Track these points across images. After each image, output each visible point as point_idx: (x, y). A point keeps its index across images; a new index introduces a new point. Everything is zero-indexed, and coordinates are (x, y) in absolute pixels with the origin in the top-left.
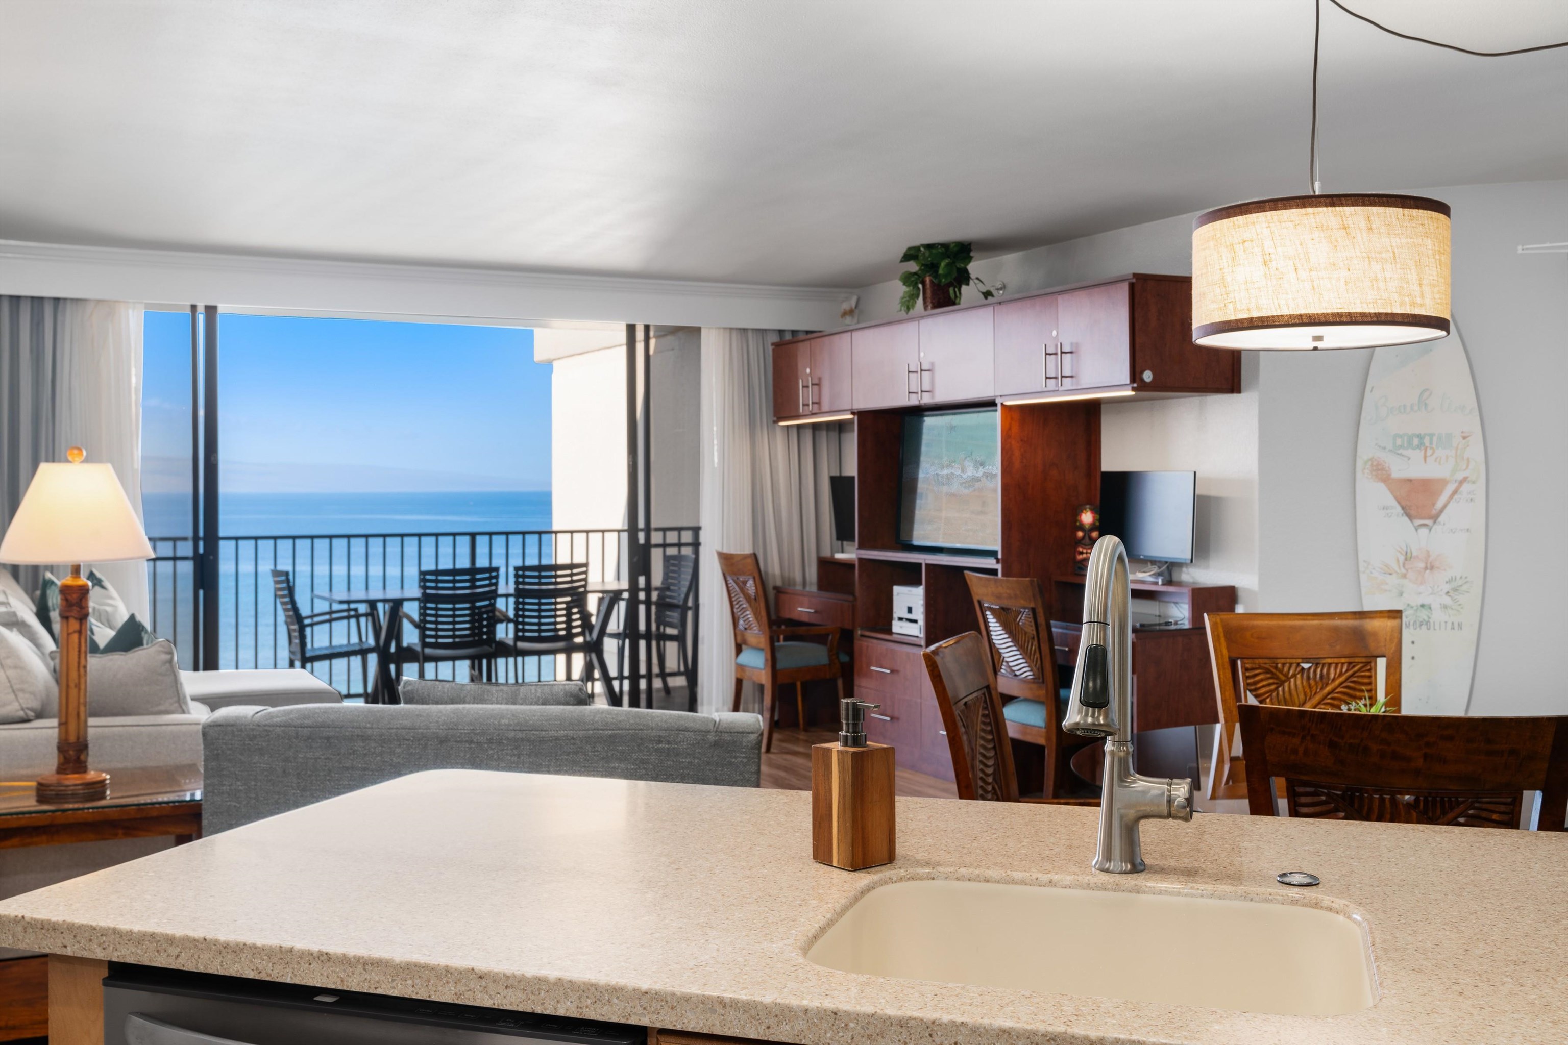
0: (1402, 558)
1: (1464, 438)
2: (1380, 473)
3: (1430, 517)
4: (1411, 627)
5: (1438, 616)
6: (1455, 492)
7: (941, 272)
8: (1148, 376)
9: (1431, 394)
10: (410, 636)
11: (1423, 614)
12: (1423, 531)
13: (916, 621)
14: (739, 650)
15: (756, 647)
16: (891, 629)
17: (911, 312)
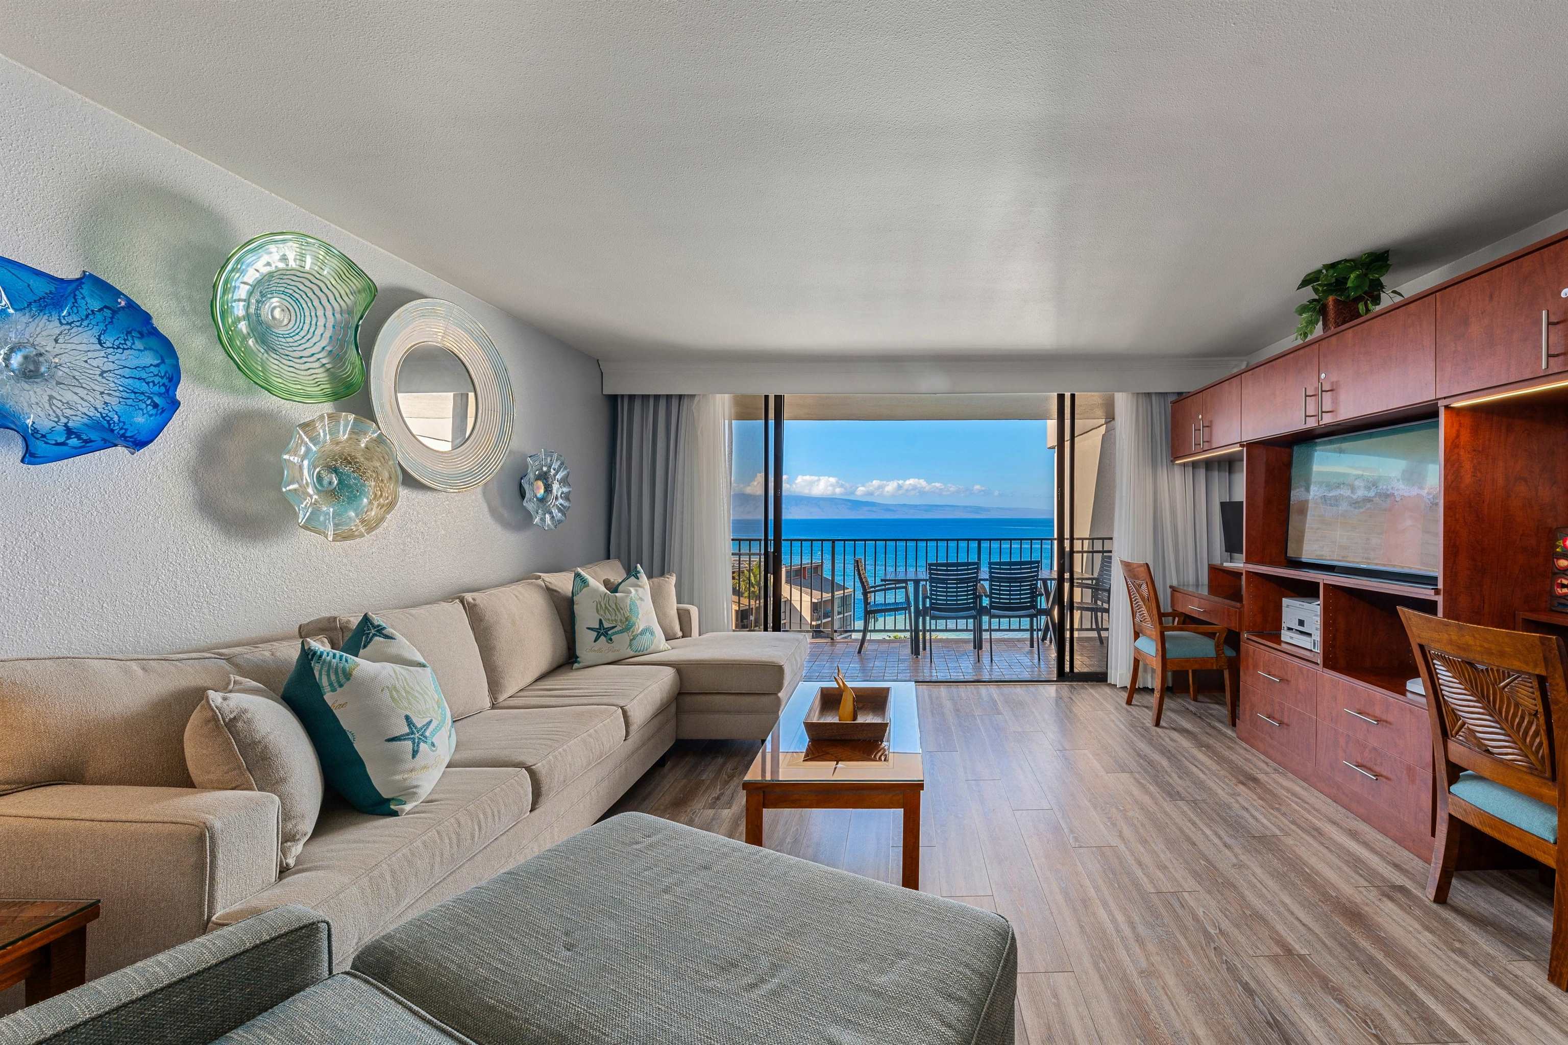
7: (1348, 287)
13: (1309, 635)
14: (1137, 636)
15: (1149, 637)
16: (1279, 636)
17: (1309, 338)
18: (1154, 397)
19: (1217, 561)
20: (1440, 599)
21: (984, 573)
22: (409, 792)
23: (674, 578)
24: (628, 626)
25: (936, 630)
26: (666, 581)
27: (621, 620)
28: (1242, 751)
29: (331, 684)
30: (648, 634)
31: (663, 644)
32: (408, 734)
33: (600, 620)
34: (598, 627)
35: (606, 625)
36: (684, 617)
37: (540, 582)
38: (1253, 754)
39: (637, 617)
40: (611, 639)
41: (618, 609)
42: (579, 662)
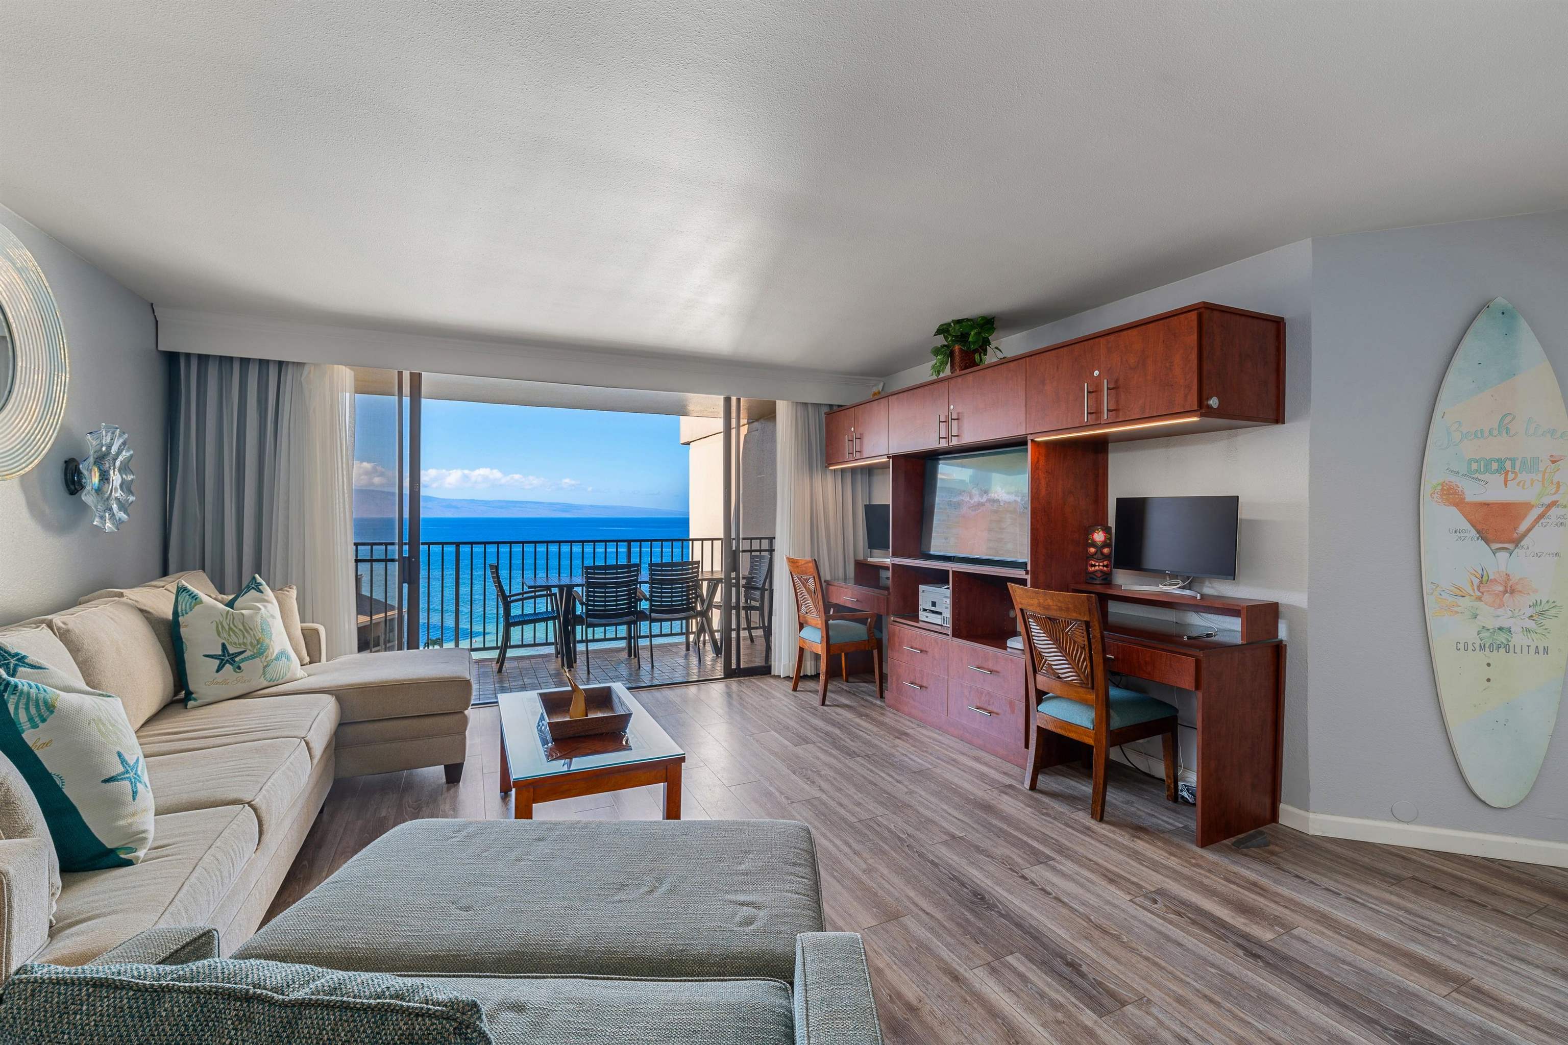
0: (1476, 582)
1: (1553, 462)
2: (1452, 496)
3: (1511, 541)
4: (1487, 650)
5: (1518, 639)
6: (1541, 516)
7: (971, 339)
8: (1214, 402)
9: (1513, 419)
10: (579, 610)
11: (1502, 638)
12: (1502, 555)
13: (940, 613)
14: (801, 626)
15: (815, 627)
16: (917, 617)
17: (942, 375)
18: (810, 406)
19: (861, 557)
20: (1028, 577)
21: (644, 575)
22: (138, 838)
23: (295, 592)
24: (260, 650)
25: (594, 640)
26: (287, 596)
27: (251, 644)
28: (891, 715)
29: (31, 719)
30: (283, 658)
31: (300, 672)
32: (123, 773)
33: (224, 645)
34: (220, 653)
35: (232, 650)
36: (311, 640)
37: (124, 599)
38: (900, 716)
39: (271, 639)
40: (239, 668)
41: (246, 630)
42: (195, 700)
